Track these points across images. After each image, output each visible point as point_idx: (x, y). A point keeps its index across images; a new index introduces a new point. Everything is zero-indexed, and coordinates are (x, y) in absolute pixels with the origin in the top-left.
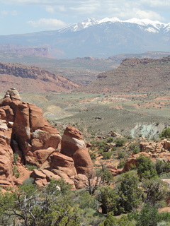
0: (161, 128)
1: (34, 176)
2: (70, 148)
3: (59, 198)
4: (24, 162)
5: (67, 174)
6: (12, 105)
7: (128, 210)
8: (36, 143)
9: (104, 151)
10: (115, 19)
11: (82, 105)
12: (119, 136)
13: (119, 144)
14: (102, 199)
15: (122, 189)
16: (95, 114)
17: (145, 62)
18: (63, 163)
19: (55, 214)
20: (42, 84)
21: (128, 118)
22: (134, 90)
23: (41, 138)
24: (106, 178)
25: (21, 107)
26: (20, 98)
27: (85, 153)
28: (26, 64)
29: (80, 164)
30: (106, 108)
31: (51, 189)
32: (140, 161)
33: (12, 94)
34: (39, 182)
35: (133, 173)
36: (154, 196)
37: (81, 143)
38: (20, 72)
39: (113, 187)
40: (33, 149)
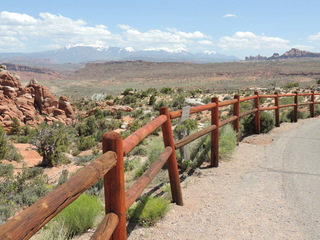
0: (106, 95)
1: (46, 120)
2: (63, 106)
3: (57, 130)
4: (41, 114)
5: (62, 118)
6: (34, 87)
7: (91, 134)
8: (47, 104)
9: (79, 107)
10: (82, 45)
11: (68, 86)
12: (86, 99)
13: (86, 103)
14: (79, 129)
15: (88, 124)
16: (74, 89)
17: (97, 65)
18: (60, 113)
19: (55, 138)
20: (48, 76)
21: (90, 92)
22: (92, 78)
23: (49, 102)
24: (81, 119)
25: (38, 88)
26: (37, 83)
27: (70, 108)
28: (39, 67)
29: (68, 113)
30: (79, 87)
31: (54, 126)
32: (96, 111)
33: (33, 81)
34: (49, 123)
35: (93, 117)
36: (102, 126)
37: (68, 103)
38: (37, 71)
39: (84, 123)
40: (45, 107)
